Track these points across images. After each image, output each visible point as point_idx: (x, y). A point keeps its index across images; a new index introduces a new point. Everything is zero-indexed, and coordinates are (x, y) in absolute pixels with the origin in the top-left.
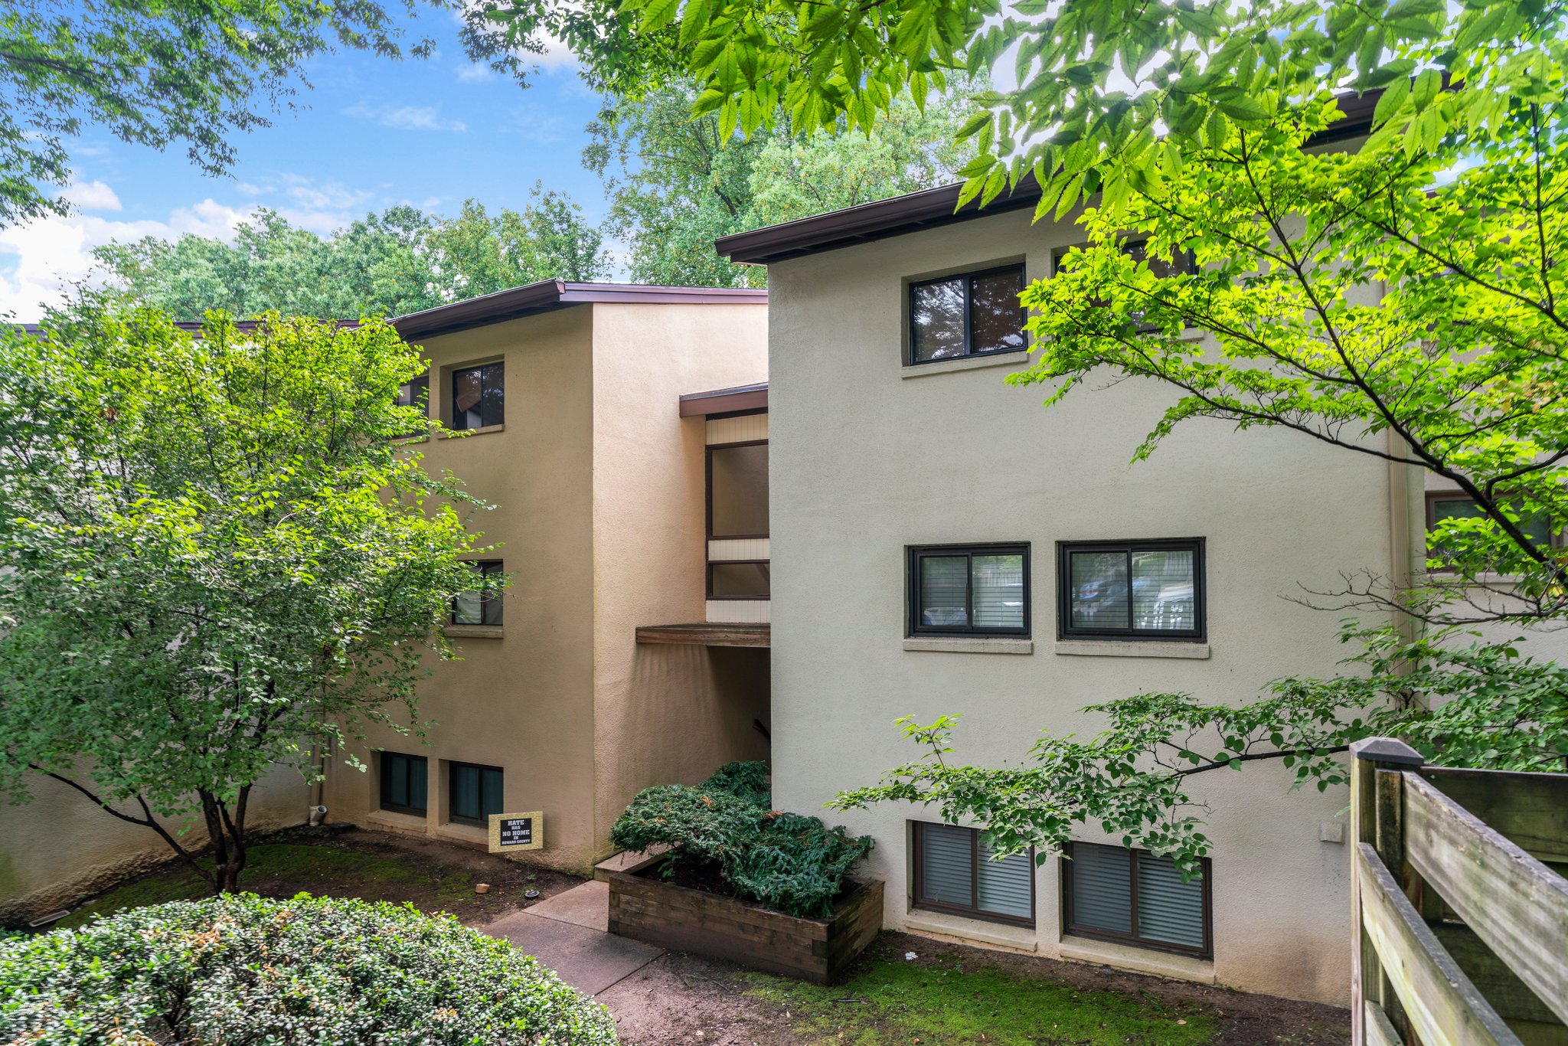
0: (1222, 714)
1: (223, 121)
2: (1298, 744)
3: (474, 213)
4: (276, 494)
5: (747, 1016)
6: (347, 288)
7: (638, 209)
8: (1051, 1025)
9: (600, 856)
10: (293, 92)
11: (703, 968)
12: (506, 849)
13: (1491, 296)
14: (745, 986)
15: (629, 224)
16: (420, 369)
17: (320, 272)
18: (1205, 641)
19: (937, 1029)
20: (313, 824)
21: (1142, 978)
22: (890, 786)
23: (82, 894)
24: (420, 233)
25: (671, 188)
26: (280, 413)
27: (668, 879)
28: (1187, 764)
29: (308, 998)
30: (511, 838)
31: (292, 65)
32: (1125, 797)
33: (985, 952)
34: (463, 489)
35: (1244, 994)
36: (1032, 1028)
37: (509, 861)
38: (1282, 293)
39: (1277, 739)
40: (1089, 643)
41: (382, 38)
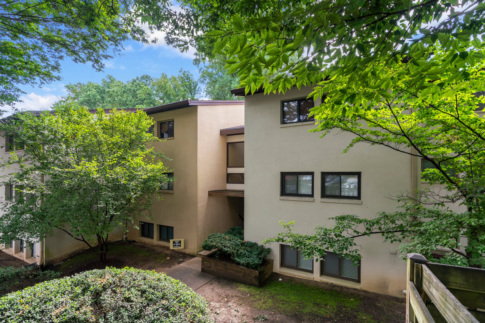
0: (366, 221)
1: (101, 57)
2: (386, 230)
3: (164, 76)
4: (116, 159)
5: (238, 295)
6: (131, 97)
7: (208, 75)
8: (317, 299)
9: (199, 251)
10: (120, 50)
11: (226, 282)
12: (174, 248)
13: (442, 114)
14: (237, 287)
15: (205, 80)
16: (152, 124)
17: (124, 92)
18: (360, 199)
19: (288, 300)
20: (124, 240)
21: (341, 287)
22: (277, 238)
23: (66, 257)
24: (150, 82)
25: (217, 70)
26: (117, 137)
27: (217, 258)
28: (356, 234)
29: (130, 297)
30: (176, 246)
31: (119, 44)
32: (339, 244)
33: (300, 279)
34: (163, 155)
35: (368, 292)
36: (312, 300)
37: (175, 251)
38: (385, 111)
39: (380, 228)
40: (330, 199)
41: (144, 38)
